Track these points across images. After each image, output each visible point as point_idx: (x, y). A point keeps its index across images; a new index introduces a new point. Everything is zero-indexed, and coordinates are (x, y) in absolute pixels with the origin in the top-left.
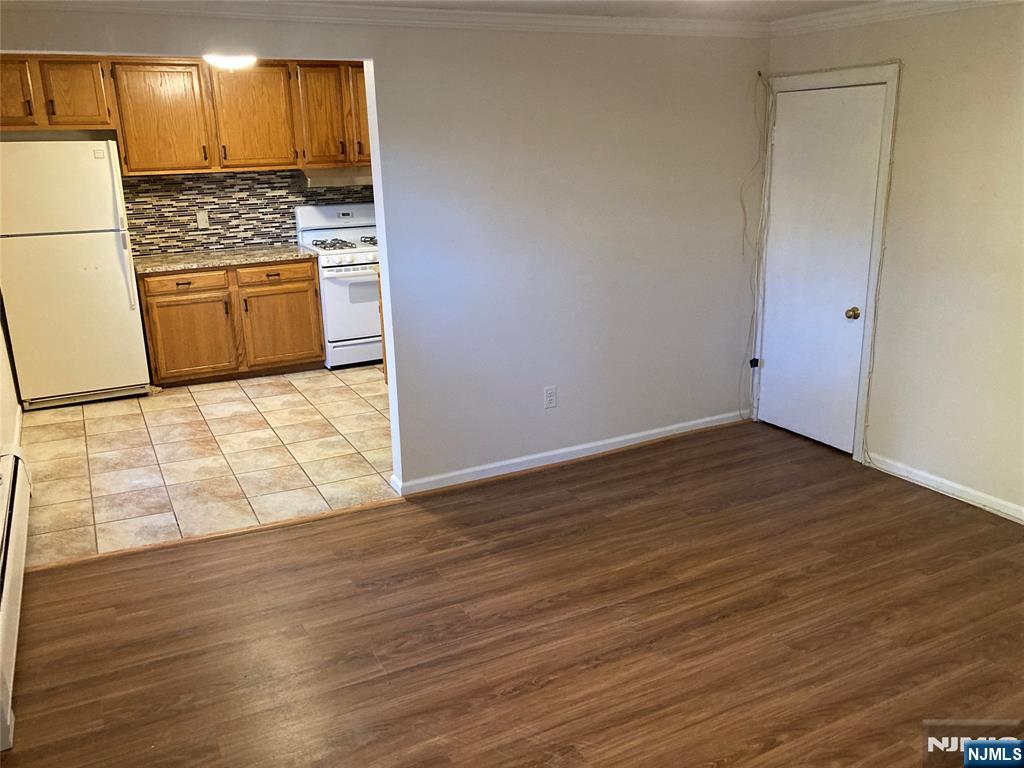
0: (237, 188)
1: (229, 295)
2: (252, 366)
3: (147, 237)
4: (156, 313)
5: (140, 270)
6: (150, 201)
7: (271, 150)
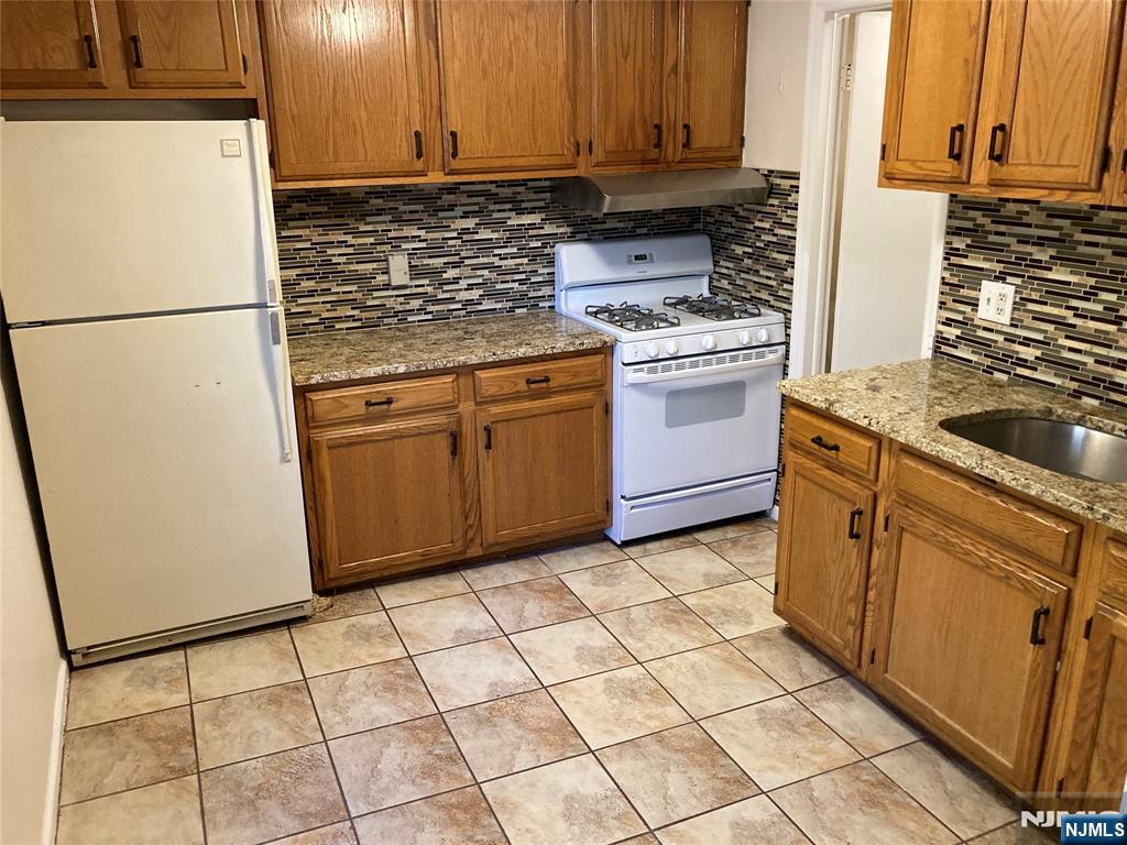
0: (459, 211)
1: (459, 422)
2: (490, 546)
3: (300, 301)
4: (325, 460)
5: (301, 381)
6: (309, 234)
7: (535, 139)
